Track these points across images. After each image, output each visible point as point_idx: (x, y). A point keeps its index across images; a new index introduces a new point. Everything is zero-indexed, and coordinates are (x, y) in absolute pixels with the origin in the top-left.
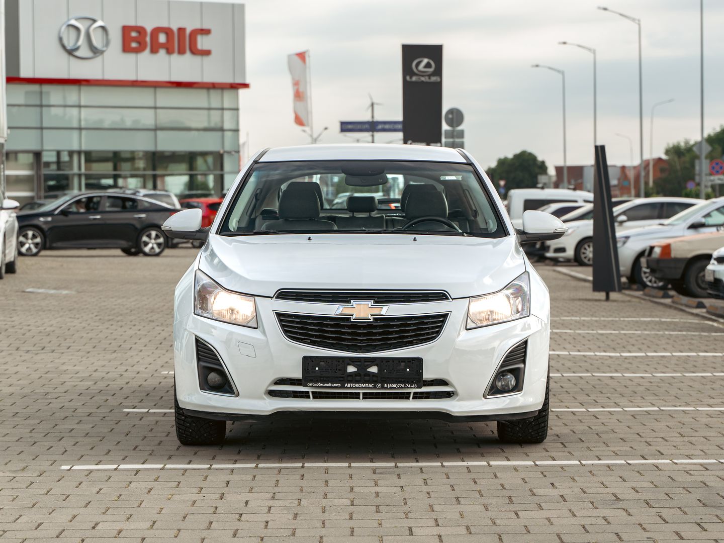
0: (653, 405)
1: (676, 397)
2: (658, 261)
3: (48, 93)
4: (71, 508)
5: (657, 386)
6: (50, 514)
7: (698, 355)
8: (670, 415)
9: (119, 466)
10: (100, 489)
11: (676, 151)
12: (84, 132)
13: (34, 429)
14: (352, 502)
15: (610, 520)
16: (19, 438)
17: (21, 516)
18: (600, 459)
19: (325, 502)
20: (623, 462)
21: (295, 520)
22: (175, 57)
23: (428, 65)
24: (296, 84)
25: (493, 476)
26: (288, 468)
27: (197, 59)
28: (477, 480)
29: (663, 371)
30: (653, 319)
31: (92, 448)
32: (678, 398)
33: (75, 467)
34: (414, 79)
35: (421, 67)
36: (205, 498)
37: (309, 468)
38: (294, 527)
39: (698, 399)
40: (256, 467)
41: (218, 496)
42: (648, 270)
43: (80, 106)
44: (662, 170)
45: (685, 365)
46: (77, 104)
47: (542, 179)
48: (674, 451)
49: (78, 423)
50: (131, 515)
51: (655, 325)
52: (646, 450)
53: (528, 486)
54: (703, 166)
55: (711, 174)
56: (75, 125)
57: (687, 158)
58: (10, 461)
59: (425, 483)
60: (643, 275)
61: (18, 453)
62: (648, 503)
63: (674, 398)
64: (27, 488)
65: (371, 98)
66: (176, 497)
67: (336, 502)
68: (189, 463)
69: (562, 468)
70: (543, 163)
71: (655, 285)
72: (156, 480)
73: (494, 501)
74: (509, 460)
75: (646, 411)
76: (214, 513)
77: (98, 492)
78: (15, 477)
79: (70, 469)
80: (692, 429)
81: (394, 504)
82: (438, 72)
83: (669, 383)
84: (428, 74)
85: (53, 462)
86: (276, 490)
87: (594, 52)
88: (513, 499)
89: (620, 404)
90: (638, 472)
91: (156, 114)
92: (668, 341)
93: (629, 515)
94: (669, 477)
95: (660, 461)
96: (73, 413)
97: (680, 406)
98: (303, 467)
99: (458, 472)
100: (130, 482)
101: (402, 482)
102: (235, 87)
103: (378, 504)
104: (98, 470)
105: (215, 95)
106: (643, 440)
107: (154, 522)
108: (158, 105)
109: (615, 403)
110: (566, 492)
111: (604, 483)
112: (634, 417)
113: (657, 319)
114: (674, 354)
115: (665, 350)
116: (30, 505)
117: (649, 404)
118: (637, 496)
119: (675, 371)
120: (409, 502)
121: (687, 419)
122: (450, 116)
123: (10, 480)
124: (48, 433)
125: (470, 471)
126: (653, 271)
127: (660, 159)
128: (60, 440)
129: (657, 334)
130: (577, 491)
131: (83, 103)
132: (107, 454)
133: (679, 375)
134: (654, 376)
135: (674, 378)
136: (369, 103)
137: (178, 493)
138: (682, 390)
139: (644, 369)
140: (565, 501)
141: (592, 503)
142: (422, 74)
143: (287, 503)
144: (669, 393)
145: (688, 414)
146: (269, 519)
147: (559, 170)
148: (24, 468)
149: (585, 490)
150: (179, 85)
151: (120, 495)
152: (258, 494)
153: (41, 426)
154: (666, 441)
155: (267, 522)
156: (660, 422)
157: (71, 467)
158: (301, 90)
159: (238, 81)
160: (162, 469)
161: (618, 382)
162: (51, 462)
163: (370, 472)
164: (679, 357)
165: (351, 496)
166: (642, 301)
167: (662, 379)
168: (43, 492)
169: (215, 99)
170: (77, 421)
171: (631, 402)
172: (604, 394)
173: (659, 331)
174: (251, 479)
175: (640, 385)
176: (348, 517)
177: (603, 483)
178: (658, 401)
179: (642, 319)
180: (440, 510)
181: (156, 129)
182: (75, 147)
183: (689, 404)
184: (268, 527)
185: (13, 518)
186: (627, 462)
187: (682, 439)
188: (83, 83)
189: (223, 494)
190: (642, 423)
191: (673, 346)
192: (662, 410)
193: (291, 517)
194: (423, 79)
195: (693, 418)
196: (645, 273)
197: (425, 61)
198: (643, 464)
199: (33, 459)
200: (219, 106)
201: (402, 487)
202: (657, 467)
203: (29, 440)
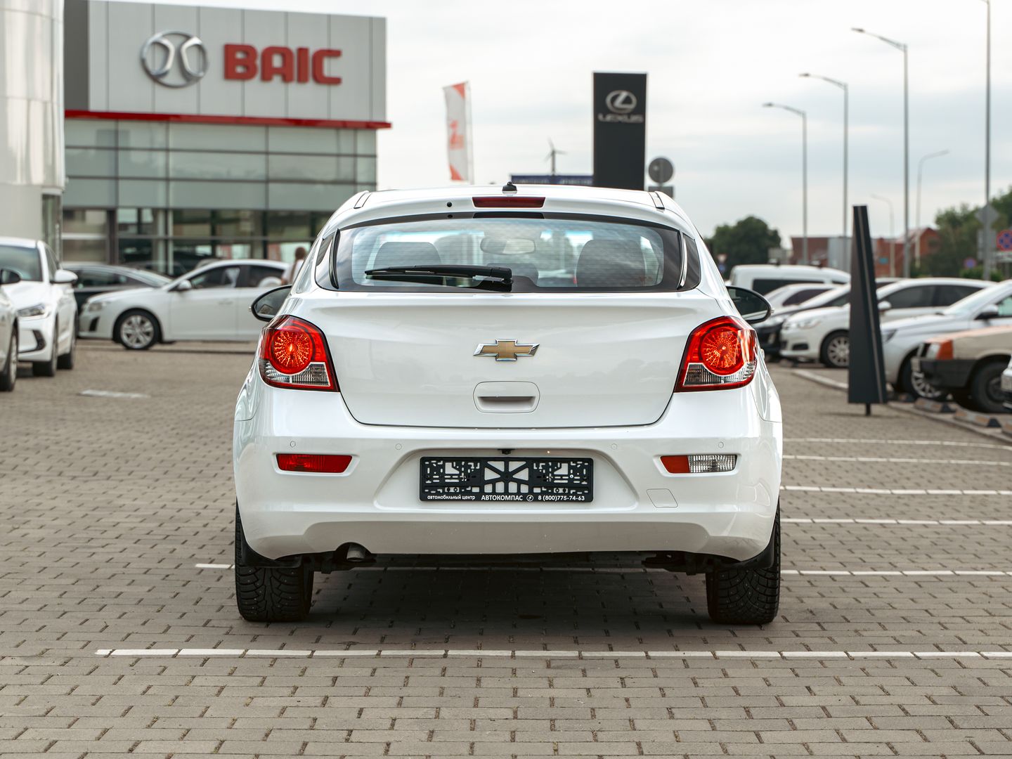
0: (944, 567)
1: (975, 555)
2: (935, 363)
3: (127, 133)
4: (102, 717)
5: (948, 539)
6: (69, 726)
7: (999, 494)
8: (970, 583)
9: (179, 651)
10: (149, 688)
11: (950, 220)
12: (172, 184)
13: (65, 592)
14: (515, 712)
15: (897, 747)
16: (43, 605)
17: (26, 729)
18: (875, 650)
19: (475, 713)
20: (909, 654)
21: (430, 741)
22: (294, 87)
23: (627, 101)
24: (453, 125)
25: (721, 675)
26: (423, 657)
27: (323, 89)
28: (698, 680)
29: (954, 516)
30: (932, 442)
31: (144, 623)
32: (979, 558)
33: (117, 652)
34: (609, 118)
35: (618, 103)
36: (300, 704)
37: (454, 657)
38: (427, 754)
39: (1007, 559)
40: (377, 655)
41: (319, 701)
42: (921, 376)
43: (167, 150)
44: (932, 245)
45: (984, 509)
46: (164, 146)
47: (774, 254)
48: (982, 638)
49: (129, 584)
50: (188, 730)
51: (936, 450)
52: (941, 636)
53: (773, 691)
54: (987, 238)
55: (999, 249)
56: (161, 174)
57: (965, 228)
58: (25, 641)
59: (622, 683)
60: (914, 382)
61: (37, 629)
62: (951, 722)
63: (973, 556)
64: (42, 683)
65: (552, 145)
66: (258, 702)
67: (492, 713)
68: (281, 648)
69: (821, 662)
70: (775, 233)
71: (930, 395)
72: (230, 674)
73: (724, 714)
74: (743, 649)
75: (936, 576)
76: (312, 728)
77: (144, 692)
78: (27, 667)
79: (110, 654)
80: (1003, 604)
81: (578, 717)
82: (641, 109)
83: (963, 535)
84: (627, 112)
85: (85, 643)
86: (405, 692)
87: (845, 87)
88: (752, 711)
89: (898, 565)
90: (933, 671)
91: (267, 162)
92: (956, 473)
93: (926, 740)
94: (979, 679)
95: (963, 654)
96: (124, 569)
97: (983, 569)
98: (445, 656)
99: (671, 667)
100: (194, 677)
101: (589, 682)
102: (373, 126)
103: (554, 717)
104: (149, 657)
105: (346, 136)
106: (936, 620)
107: (222, 742)
108: (271, 149)
109: (890, 563)
110: (829, 701)
111: (885, 687)
112: (920, 586)
113: (938, 443)
114: (966, 492)
115: (953, 486)
116: (42, 712)
117: (939, 565)
118: (934, 710)
119: (971, 518)
120: (599, 713)
121: (995, 590)
122: (656, 168)
123: (20, 672)
124: (85, 599)
125: (687, 666)
126: (928, 377)
127: (929, 231)
128: (100, 610)
129: (940, 464)
130: (846, 700)
131: (171, 146)
132: (165, 631)
133: (976, 522)
134: (941, 524)
135: (970, 528)
136: (549, 151)
137: (261, 695)
138: (983, 545)
139: (927, 514)
140: (829, 716)
141: (869, 719)
142: (619, 112)
143: (420, 713)
144: (965, 549)
145: (995, 581)
146: (391, 739)
147: (796, 242)
148: (43, 653)
149: (857, 698)
150: (298, 123)
151: (177, 697)
152: (377, 699)
153: (76, 588)
154: (968, 622)
155: (388, 744)
156: (956, 592)
157: (111, 652)
158: (459, 132)
159: (377, 118)
160: (242, 657)
161: (892, 532)
162: (82, 644)
163: (543, 665)
164: (973, 496)
165: (514, 703)
166: (916, 418)
167: (953, 529)
168: (65, 692)
169: (345, 141)
170: (128, 582)
171: (913, 562)
172: (875, 549)
173: (942, 459)
174: (370, 674)
175: (923, 537)
176: (508, 737)
177: (882, 688)
178: (950, 561)
179: (918, 442)
180: (645, 728)
181: (267, 181)
182: (161, 203)
183: (995, 567)
184: (390, 753)
185: (14, 733)
186: (915, 655)
187: (991, 619)
188: (172, 119)
189: (327, 698)
190: (930, 594)
191: (964, 481)
192: (958, 575)
193: (424, 736)
194: (620, 118)
195: (1003, 588)
196: (917, 379)
197: (624, 95)
198: (938, 659)
199: (58, 639)
200: (350, 151)
201: (588, 690)
202: (959, 663)
203: (57, 609)
